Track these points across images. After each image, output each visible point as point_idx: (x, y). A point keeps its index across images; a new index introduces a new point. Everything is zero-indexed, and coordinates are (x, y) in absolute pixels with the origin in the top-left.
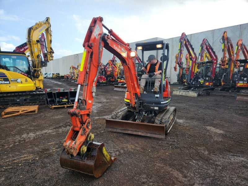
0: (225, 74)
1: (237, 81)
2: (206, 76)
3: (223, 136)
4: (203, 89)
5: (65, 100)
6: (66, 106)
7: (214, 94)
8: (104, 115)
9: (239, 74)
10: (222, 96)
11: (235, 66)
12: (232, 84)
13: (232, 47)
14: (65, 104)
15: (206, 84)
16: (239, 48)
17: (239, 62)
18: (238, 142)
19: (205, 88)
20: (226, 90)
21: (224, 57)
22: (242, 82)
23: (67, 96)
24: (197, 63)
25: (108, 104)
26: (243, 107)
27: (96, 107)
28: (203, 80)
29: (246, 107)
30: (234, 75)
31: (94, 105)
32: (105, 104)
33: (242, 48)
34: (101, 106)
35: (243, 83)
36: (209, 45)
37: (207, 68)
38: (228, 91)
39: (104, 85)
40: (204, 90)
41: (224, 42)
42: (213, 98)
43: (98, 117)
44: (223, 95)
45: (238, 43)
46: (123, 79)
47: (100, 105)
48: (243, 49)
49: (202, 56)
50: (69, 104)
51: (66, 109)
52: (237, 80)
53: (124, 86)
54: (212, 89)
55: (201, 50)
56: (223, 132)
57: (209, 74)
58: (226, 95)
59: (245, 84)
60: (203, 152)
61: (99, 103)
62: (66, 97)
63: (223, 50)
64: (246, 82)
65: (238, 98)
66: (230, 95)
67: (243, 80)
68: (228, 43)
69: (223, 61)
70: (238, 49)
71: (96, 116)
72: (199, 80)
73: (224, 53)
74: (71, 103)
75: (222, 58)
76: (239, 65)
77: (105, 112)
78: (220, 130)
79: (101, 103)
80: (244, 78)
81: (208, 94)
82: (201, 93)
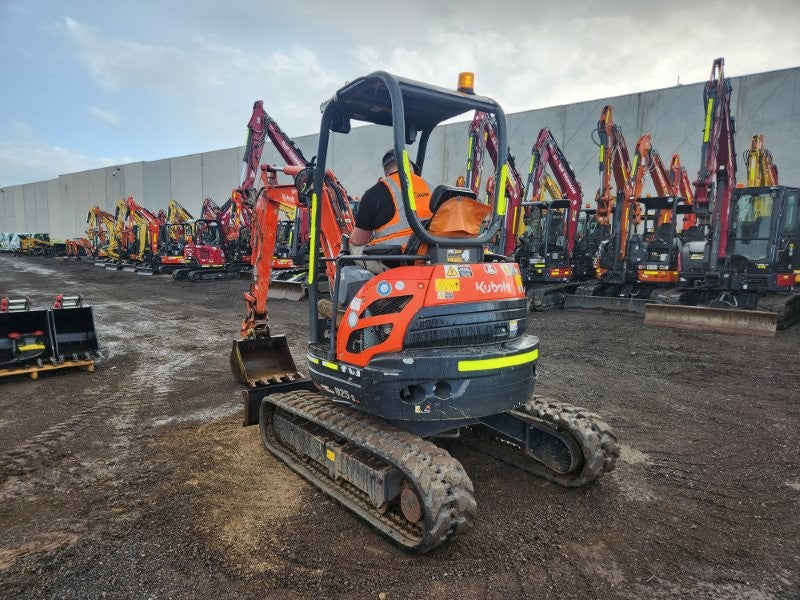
0: (605, 242)
1: (639, 263)
2: (553, 248)
3: (652, 475)
4: (544, 290)
5: (31, 346)
6: (34, 370)
7: (578, 304)
8: (199, 407)
9: (645, 240)
10: (600, 312)
11: (633, 217)
12: (627, 274)
13: (626, 158)
14: (33, 362)
15: (553, 274)
16: (643, 162)
17: (642, 206)
18: (712, 503)
19: (551, 287)
20: (609, 290)
21: (606, 188)
22: (655, 267)
23: (43, 327)
24: (525, 206)
25: (220, 355)
26: (671, 349)
27: (170, 369)
28: (544, 261)
29: (681, 349)
30: (631, 243)
31: (164, 361)
32: (210, 353)
33: (649, 163)
34: (192, 366)
35: (658, 270)
36: (558, 149)
37: (555, 223)
38: (616, 295)
39: (218, 279)
40: (547, 293)
41: (604, 141)
42: (577, 318)
43: (170, 419)
44: (603, 309)
45: (639, 145)
46: (285, 255)
47: (188, 359)
48: (654, 167)
49: (537, 186)
50: (50, 363)
51: (35, 386)
52: (639, 260)
53: (290, 280)
54: (572, 290)
55: (534, 166)
56: (647, 456)
57: (561, 241)
58: (611, 307)
59: (664, 273)
60: (602, 572)
61: (186, 349)
62: (39, 333)
63: (602, 167)
64: (667, 268)
65: (650, 316)
66: (623, 308)
67: (657, 261)
68: (615, 143)
69: (602, 202)
70: (638, 164)
71: (158, 414)
72: (533, 261)
73: (605, 174)
74: (58, 359)
75: (599, 192)
76: (643, 213)
77: (205, 391)
78: (633, 447)
79: (194, 348)
80: (659, 253)
81: (560, 306)
82: (539, 303)
